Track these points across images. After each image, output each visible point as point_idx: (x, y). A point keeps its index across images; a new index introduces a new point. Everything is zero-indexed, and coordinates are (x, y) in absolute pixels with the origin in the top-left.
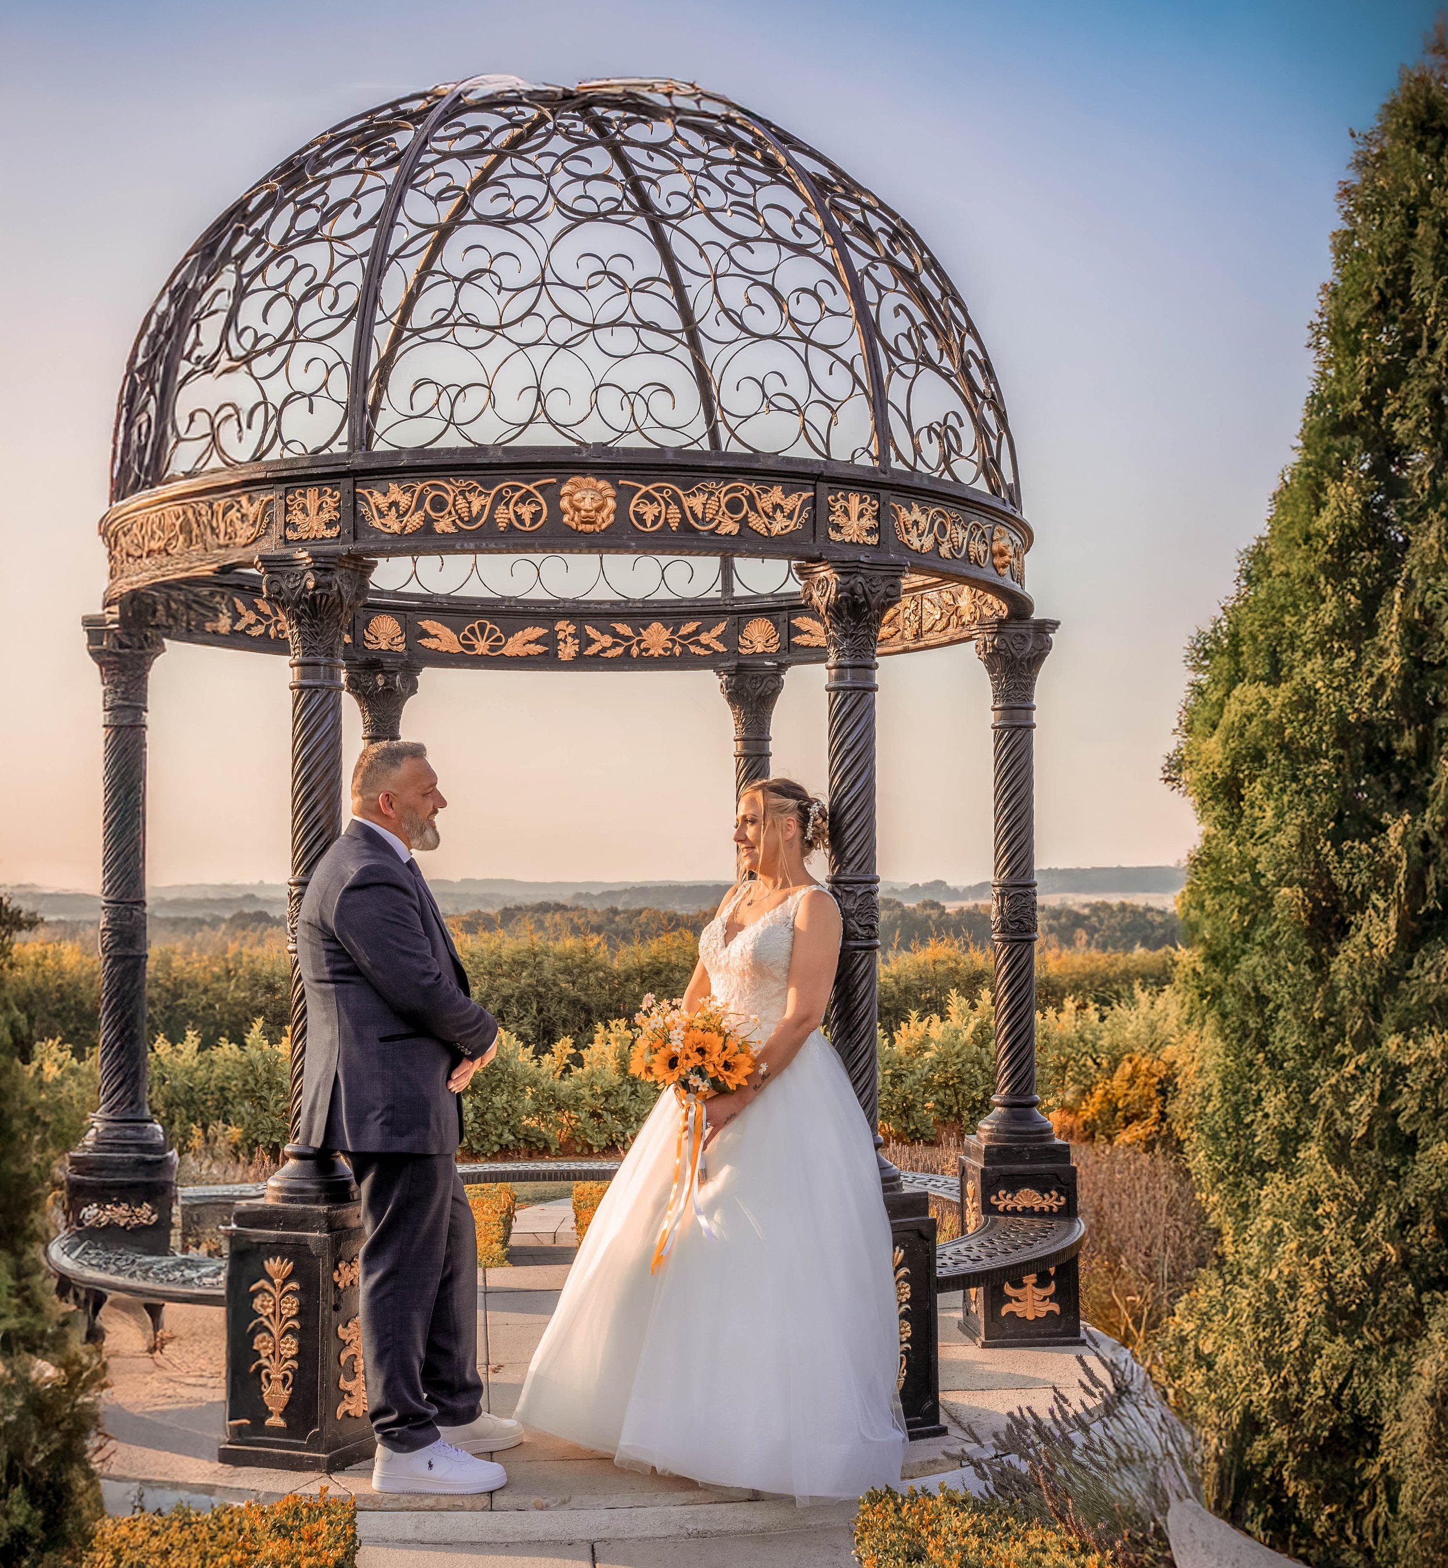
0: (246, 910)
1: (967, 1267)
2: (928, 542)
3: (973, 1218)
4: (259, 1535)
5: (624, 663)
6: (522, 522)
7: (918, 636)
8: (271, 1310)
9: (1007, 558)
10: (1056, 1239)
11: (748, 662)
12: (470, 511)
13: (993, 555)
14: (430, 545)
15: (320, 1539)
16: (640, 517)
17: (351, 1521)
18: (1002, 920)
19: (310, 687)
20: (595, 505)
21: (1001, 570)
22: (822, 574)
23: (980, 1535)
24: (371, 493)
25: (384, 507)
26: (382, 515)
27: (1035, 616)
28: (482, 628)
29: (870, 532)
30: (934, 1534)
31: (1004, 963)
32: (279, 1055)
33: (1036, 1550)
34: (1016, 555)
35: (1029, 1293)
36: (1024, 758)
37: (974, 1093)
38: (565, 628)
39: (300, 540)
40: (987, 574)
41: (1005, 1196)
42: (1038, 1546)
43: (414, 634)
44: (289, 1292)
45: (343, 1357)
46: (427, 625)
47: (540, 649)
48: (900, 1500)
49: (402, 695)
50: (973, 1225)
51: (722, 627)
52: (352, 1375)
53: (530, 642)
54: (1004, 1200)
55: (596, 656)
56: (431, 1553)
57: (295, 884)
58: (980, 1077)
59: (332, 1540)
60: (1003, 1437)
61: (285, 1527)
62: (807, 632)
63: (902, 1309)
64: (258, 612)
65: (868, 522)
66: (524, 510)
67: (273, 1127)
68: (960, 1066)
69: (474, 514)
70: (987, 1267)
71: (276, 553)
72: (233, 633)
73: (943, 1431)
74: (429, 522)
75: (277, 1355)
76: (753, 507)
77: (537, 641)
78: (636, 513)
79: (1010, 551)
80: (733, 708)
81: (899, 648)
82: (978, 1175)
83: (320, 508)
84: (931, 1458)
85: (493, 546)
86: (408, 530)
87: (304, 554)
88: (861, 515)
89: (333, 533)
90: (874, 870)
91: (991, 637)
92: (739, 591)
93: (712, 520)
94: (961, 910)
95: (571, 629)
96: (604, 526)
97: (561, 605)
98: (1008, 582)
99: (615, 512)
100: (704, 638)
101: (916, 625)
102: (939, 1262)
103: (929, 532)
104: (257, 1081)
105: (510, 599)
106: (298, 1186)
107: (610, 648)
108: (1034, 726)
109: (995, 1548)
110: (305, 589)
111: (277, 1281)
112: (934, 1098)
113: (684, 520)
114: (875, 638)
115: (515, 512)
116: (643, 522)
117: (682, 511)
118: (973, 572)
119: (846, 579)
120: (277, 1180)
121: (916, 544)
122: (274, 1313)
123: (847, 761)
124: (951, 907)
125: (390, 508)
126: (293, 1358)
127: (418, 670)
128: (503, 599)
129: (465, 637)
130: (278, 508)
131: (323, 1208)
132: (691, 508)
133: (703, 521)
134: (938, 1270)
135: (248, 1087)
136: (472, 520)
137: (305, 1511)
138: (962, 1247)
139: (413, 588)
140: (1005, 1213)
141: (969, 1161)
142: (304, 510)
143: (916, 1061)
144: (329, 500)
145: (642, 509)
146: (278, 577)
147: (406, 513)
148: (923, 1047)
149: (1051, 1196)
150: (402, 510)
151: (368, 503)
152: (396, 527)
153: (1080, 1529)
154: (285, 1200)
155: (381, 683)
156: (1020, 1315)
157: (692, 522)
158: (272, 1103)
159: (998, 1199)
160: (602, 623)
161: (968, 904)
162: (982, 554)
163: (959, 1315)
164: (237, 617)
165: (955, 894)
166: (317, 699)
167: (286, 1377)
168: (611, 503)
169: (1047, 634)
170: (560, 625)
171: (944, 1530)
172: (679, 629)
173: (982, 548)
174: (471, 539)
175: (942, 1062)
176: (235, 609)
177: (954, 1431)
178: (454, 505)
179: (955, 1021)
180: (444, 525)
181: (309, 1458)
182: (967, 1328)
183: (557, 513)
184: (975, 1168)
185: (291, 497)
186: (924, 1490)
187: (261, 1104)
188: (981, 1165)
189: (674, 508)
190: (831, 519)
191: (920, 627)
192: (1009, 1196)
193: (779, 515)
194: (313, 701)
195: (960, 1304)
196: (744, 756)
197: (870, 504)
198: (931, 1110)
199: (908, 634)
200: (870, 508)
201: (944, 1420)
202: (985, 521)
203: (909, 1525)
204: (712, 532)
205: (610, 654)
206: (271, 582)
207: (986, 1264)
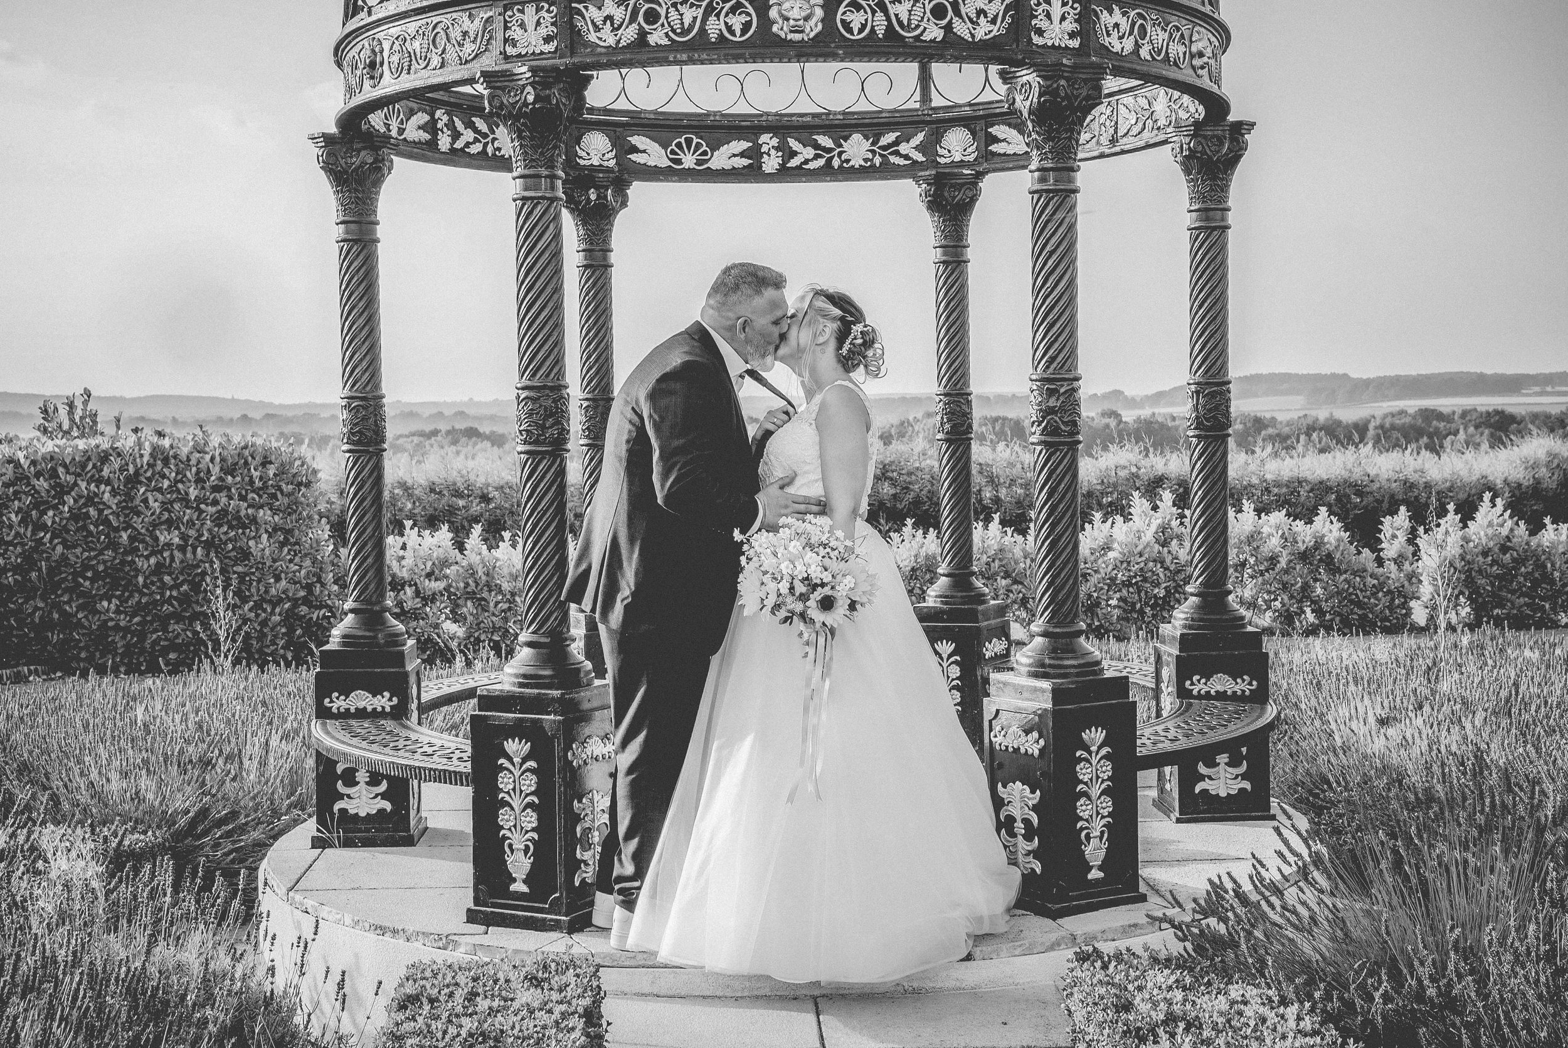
0: (457, 427)
1: (1166, 746)
2: (1129, 45)
3: (1168, 702)
4: (513, 985)
5: (827, 175)
6: (733, 33)
7: (1113, 141)
8: (511, 787)
9: (1205, 59)
10: (1247, 721)
11: (947, 171)
12: (682, 23)
13: (1192, 56)
14: (645, 57)
15: (568, 989)
16: (847, 25)
17: (595, 974)
18: (1197, 417)
19: (532, 198)
20: (804, 14)
21: (1200, 72)
22: (1025, 79)
23: (1184, 989)
24: (586, 8)
25: (599, 22)
26: (597, 29)
27: (1231, 118)
28: (689, 142)
29: (1072, 35)
30: (1140, 989)
31: (1199, 458)
32: (497, 560)
33: (1237, 1002)
34: (1214, 56)
35: (1222, 772)
36: (1220, 258)
37: (1156, 591)
38: (768, 141)
39: (519, 56)
40: (1186, 75)
41: (1199, 681)
42: (1240, 999)
43: (624, 149)
44: (528, 770)
45: (578, 829)
46: (637, 140)
47: (745, 162)
48: (1106, 959)
49: (613, 209)
50: (1168, 708)
51: (920, 137)
52: (588, 846)
53: (735, 155)
54: (1198, 686)
55: (799, 167)
56: (667, 1005)
57: (523, 389)
58: (1161, 575)
59: (580, 991)
60: (1203, 903)
61: (536, 979)
62: (1004, 140)
63: (1104, 786)
64: (476, 130)
65: (1070, 25)
66: (734, 20)
67: (494, 627)
68: (1142, 565)
69: (686, 26)
70: (1185, 746)
71: (497, 68)
72: (453, 151)
73: (1143, 898)
74: (642, 35)
75: (519, 828)
76: (957, 13)
77: (742, 155)
78: (843, 21)
79: (1208, 52)
80: (932, 216)
81: (1096, 153)
82: (1172, 661)
83: (538, 23)
84: (1132, 922)
85: (705, 56)
86: (623, 43)
87: (524, 69)
88: (1063, 18)
89: (551, 47)
90: (1076, 368)
91: (1188, 139)
92: (937, 101)
93: (918, 26)
94: (1139, 418)
95: (775, 142)
96: (812, 35)
97: (764, 118)
98: (1206, 83)
99: (823, 21)
100: (904, 148)
101: (1112, 131)
102: (1139, 742)
103: (1130, 35)
104: (477, 584)
105: (715, 113)
106: (532, 672)
107: (812, 160)
108: (1228, 227)
109: (1198, 1001)
110: (525, 104)
111: (517, 760)
112: (1118, 595)
113: (890, 27)
114: (1077, 141)
115: (726, 23)
116: (850, 31)
117: (888, 19)
118: (1172, 74)
119: (1049, 83)
120: (513, 667)
121: (1117, 47)
122: (514, 789)
123: (1050, 263)
124: (1129, 416)
125: (605, 22)
126: (533, 830)
127: (628, 184)
128: (708, 114)
129: (673, 152)
130: (498, 24)
131: (556, 693)
132: (896, 15)
133: (907, 28)
134: (1138, 749)
135: (469, 590)
136: (685, 32)
137: (553, 965)
138: (1159, 728)
139: (622, 105)
140: (1199, 697)
141: (1163, 648)
142: (522, 26)
143: (1100, 561)
144: (546, 15)
145: (849, 17)
146: (500, 92)
147: (620, 26)
148: (1106, 548)
149: (1244, 681)
150: (617, 23)
151: (584, 18)
152: (611, 41)
153: (1280, 983)
154: (521, 685)
155: (593, 197)
156: (1213, 793)
157: (898, 28)
158: (492, 604)
159: (1192, 684)
160: (804, 135)
161: (1145, 413)
162: (1181, 55)
163: (1154, 793)
164: (456, 135)
165: (1132, 403)
166: (538, 211)
167: (527, 847)
168: (819, 13)
169: (1243, 135)
170: (764, 138)
171: (1150, 985)
172: (878, 140)
173: (1182, 49)
174: (683, 51)
175: (1126, 562)
176: (455, 128)
177: (1153, 899)
178: (667, 18)
179: (1138, 521)
180: (657, 37)
181: (552, 920)
182: (1161, 805)
183: (766, 22)
184: (1170, 655)
185: (509, 13)
186: (1128, 950)
187: (481, 604)
188: (1176, 652)
189: (880, 15)
190: (1033, 23)
191: (1116, 132)
192: (1203, 681)
193: (982, 20)
194: (535, 212)
195: (1155, 783)
196: (944, 262)
197: (1072, 7)
198: (1115, 607)
199: (1104, 140)
200: (1072, 12)
201: (1143, 888)
202: (1184, 22)
203: (1116, 980)
204: (917, 38)
205: (812, 166)
206: (491, 98)
207: (1183, 744)
